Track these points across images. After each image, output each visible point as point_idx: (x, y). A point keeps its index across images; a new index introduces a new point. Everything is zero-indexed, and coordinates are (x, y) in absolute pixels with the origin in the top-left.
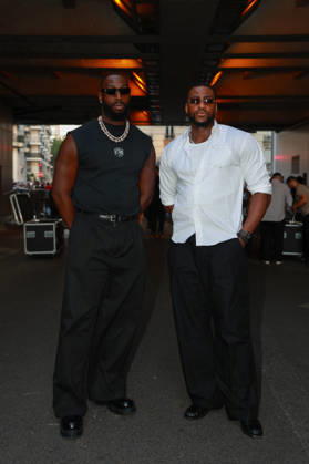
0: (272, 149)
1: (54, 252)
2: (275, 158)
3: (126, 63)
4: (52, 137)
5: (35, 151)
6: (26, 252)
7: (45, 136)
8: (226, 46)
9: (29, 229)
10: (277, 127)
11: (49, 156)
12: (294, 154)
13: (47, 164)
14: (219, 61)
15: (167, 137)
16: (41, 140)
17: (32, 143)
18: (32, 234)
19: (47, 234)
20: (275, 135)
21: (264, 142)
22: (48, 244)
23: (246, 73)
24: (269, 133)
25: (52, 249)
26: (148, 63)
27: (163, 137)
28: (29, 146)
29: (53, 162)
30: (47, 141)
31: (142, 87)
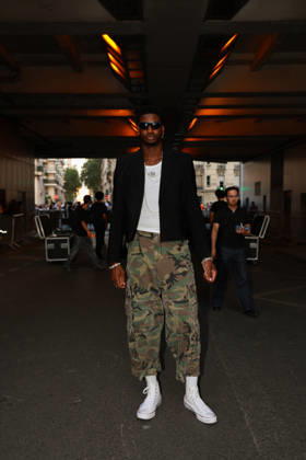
0: (240, 176)
2: (242, 182)
4: (65, 167)
5: (51, 178)
6: (48, 260)
7: (60, 166)
8: (198, 100)
9: (49, 242)
11: (62, 182)
12: (257, 180)
13: (61, 188)
14: (194, 111)
16: (56, 169)
17: (49, 172)
18: (52, 246)
19: (63, 246)
20: (242, 165)
21: (234, 170)
22: (64, 253)
24: (237, 163)
28: (47, 174)
29: (66, 186)
30: (61, 170)
31: (136, 130)
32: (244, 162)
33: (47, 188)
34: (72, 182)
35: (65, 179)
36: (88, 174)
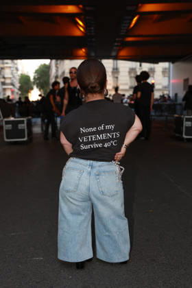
0: (169, 74)
1: (25, 139)
2: (171, 81)
3: (71, 9)
4: (19, 73)
5: (8, 81)
6: (6, 140)
7: (15, 71)
9: (7, 123)
11: (18, 85)
13: (16, 90)
14: (137, 7)
16: (12, 74)
17: (6, 76)
18: (9, 127)
19: (20, 126)
20: (172, 65)
25: (24, 137)
26: (87, 8)
28: (4, 78)
29: (20, 89)
30: (16, 75)
31: (82, 29)
32: (173, 63)
33: (4, 90)
34: (26, 85)
35: (20, 83)
36: (39, 78)
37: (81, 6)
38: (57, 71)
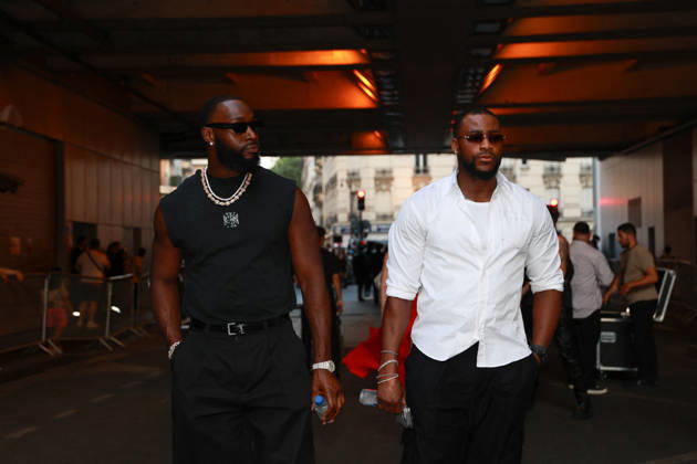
0: (594, 187)
2: (599, 201)
3: (341, 57)
8: (504, 25)
10: (600, 151)
12: (632, 196)
14: (494, 50)
15: (417, 171)
20: (598, 163)
21: (581, 176)
23: (542, 66)
24: (588, 161)
26: (376, 55)
27: (410, 172)
31: (370, 94)
32: (602, 158)
37: (364, 51)
38: (319, 174)
